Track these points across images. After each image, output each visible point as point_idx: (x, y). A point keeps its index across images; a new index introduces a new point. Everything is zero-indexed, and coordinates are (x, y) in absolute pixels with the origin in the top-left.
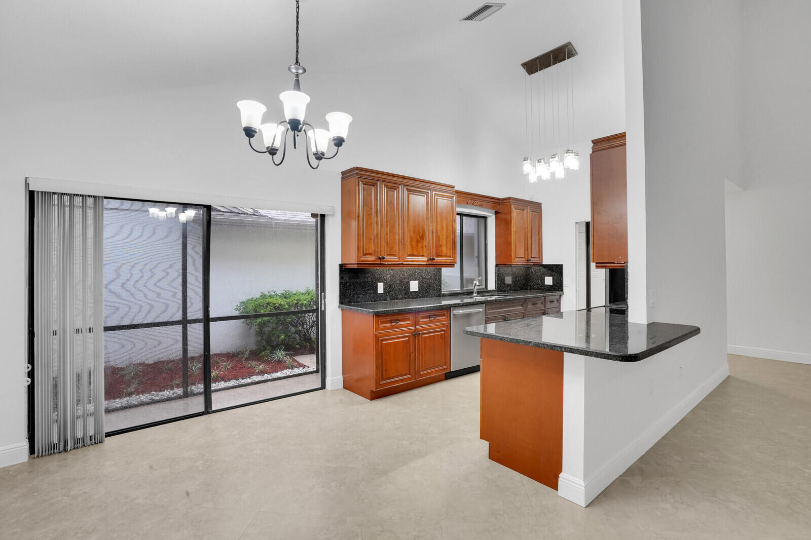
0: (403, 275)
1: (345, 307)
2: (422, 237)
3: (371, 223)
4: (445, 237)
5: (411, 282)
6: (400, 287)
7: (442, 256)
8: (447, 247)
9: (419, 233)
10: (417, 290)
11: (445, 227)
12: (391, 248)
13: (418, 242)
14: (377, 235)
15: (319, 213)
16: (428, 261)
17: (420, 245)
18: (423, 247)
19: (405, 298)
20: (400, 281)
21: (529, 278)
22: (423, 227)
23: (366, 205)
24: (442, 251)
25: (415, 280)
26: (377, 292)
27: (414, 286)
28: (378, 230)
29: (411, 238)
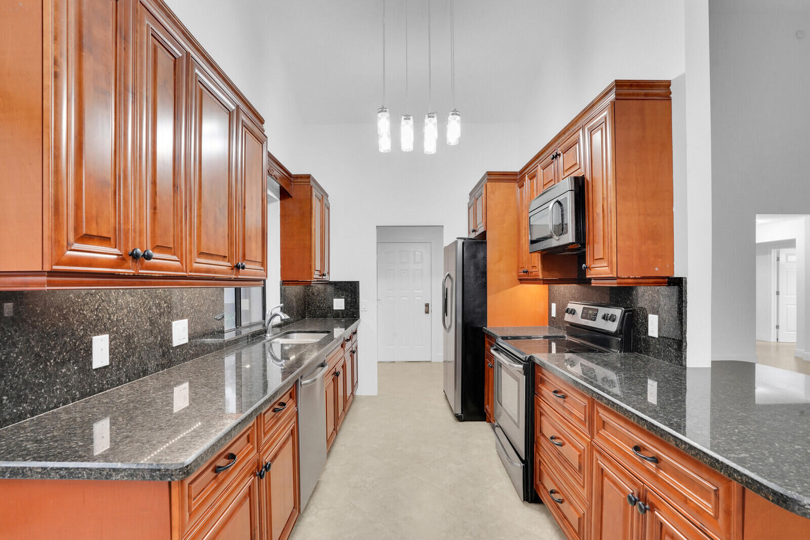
0: (157, 306)
5: (174, 323)
6: (152, 339)
7: (251, 262)
8: (256, 242)
10: (186, 342)
11: (254, 199)
16: (233, 271)
19: (163, 367)
20: (152, 323)
21: (308, 302)
24: (250, 250)
25: (182, 318)
26: (91, 364)
27: (180, 332)
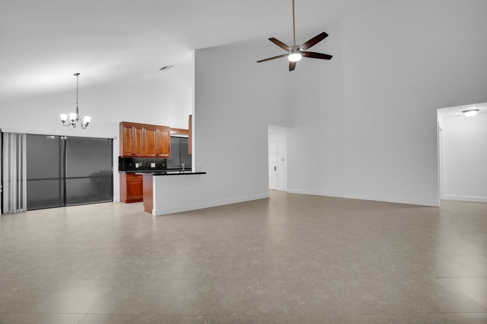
0: (148, 161)
1: (121, 172)
2: (153, 147)
3: (129, 142)
4: (164, 146)
5: (151, 164)
6: (147, 165)
7: (163, 154)
8: (165, 150)
9: (152, 145)
10: (155, 167)
11: (164, 143)
12: (138, 151)
13: (151, 148)
14: (132, 146)
15: (111, 138)
16: (156, 156)
17: (152, 149)
18: (153, 151)
19: (149, 170)
20: (146, 163)
22: (153, 143)
23: (127, 135)
24: (163, 152)
25: (154, 163)
26: (135, 167)
27: (153, 165)
28: (132, 144)
29: (148, 147)
